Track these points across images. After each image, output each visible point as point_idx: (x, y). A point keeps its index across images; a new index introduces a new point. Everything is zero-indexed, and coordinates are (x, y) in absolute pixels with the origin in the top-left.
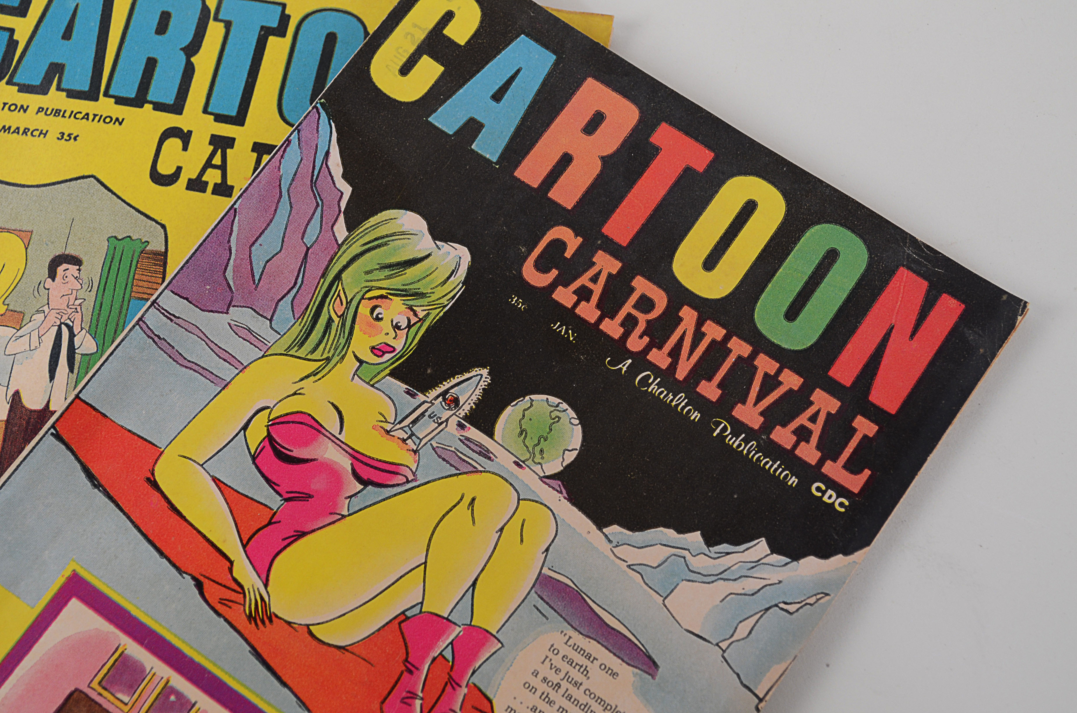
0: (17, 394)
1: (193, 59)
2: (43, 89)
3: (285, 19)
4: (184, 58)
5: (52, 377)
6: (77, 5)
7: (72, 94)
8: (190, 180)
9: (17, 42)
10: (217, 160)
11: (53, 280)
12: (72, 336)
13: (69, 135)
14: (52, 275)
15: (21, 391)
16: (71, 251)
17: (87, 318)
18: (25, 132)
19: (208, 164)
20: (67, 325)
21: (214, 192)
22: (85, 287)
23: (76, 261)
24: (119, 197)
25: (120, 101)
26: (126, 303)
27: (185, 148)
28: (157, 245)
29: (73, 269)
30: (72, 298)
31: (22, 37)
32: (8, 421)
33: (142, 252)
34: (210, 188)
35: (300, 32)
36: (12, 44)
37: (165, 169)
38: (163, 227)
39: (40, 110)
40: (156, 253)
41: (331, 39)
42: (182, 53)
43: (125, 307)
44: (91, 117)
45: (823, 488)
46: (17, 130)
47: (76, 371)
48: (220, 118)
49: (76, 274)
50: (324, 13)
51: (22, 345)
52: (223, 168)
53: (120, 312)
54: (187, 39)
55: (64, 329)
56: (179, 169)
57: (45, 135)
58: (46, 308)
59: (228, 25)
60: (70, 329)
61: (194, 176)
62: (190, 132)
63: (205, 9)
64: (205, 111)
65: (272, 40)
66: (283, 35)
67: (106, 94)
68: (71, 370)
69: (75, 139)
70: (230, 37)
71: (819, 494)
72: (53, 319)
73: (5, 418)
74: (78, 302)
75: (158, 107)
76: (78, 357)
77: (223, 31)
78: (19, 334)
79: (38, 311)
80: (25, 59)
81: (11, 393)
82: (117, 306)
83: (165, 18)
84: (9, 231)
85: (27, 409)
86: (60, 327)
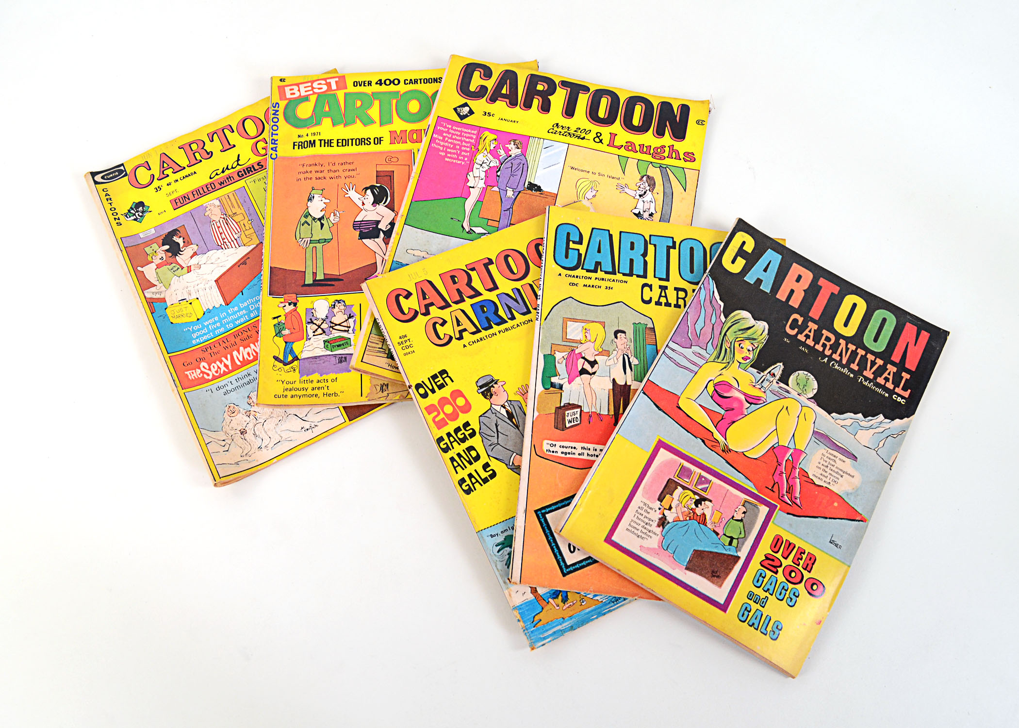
0: (614, 380)
1: (646, 258)
2: (595, 271)
3: (674, 243)
4: (642, 258)
5: (625, 373)
6: (600, 240)
7: (606, 273)
8: (656, 302)
9: (581, 254)
10: (663, 294)
11: (617, 339)
12: (629, 359)
13: (609, 287)
14: (616, 337)
15: (615, 379)
16: (620, 328)
17: (633, 352)
18: (593, 286)
19: (660, 296)
20: (626, 355)
21: (665, 306)
22: (629, 341)
23: (624, 332)
24: (633, 309)
25: (624, 275)
26: (645, 346)
27: (651, 290)
28: (650, 325)
29: (623, 335)
30: (625, 345)
31: (583, 252)
32: (613, 389)
33: (646, 328)
34: (663, 304)
35: (681, 247)
36: (580, 255)
37: (646, 298)
38: (651, 319)
39: (596, 278)
40: (651, 328)
41: (692, 249)
42: (641, 257)
43: (645, 347)
44: (615, 281)
45: (897, 396)
46: (589, 286)
47: (633, 370)
48: (660, 279)
49: (625, 336)
50: (688, 240)
51: (611, 362)
52: (666, 296)
53: (644, 350)
54: (642, 252)
55: (625, 356)
56: (651, 298)
57: (600, 287)
58: (617, 349)
59: (655, 246)
60: (628, 356)
61: (657, 300)
62: (651, 285)
63: (645, 240)
64: (655, 277)
65: (671, 250)
66: (675, 248)
67: (619, 272)
68: (631, 370)
69: (612, 288)
70: (657, 250)
71: (895, 399)
72: (620, 353)
73: (612, 388)
74: (628, 346)
75: (638, 276)
76: (633, 366)
77: (654, 248)
78: (609, 358)
79: (614, 350)
80: (586, 261)
81: (612, 379)
82: (642, 347)
83: (632, 244)
84: (596, 322)
85: (619, 385)
86: (623, 355)
